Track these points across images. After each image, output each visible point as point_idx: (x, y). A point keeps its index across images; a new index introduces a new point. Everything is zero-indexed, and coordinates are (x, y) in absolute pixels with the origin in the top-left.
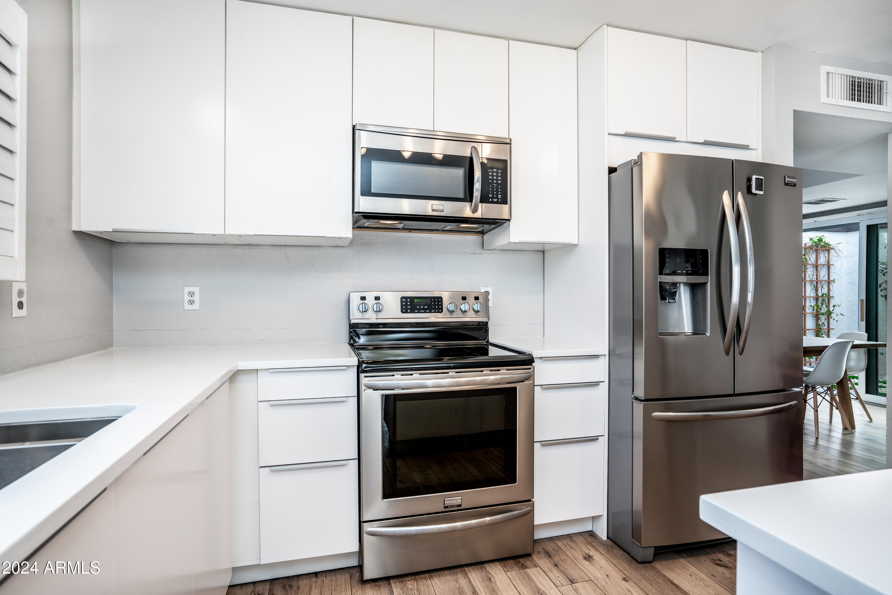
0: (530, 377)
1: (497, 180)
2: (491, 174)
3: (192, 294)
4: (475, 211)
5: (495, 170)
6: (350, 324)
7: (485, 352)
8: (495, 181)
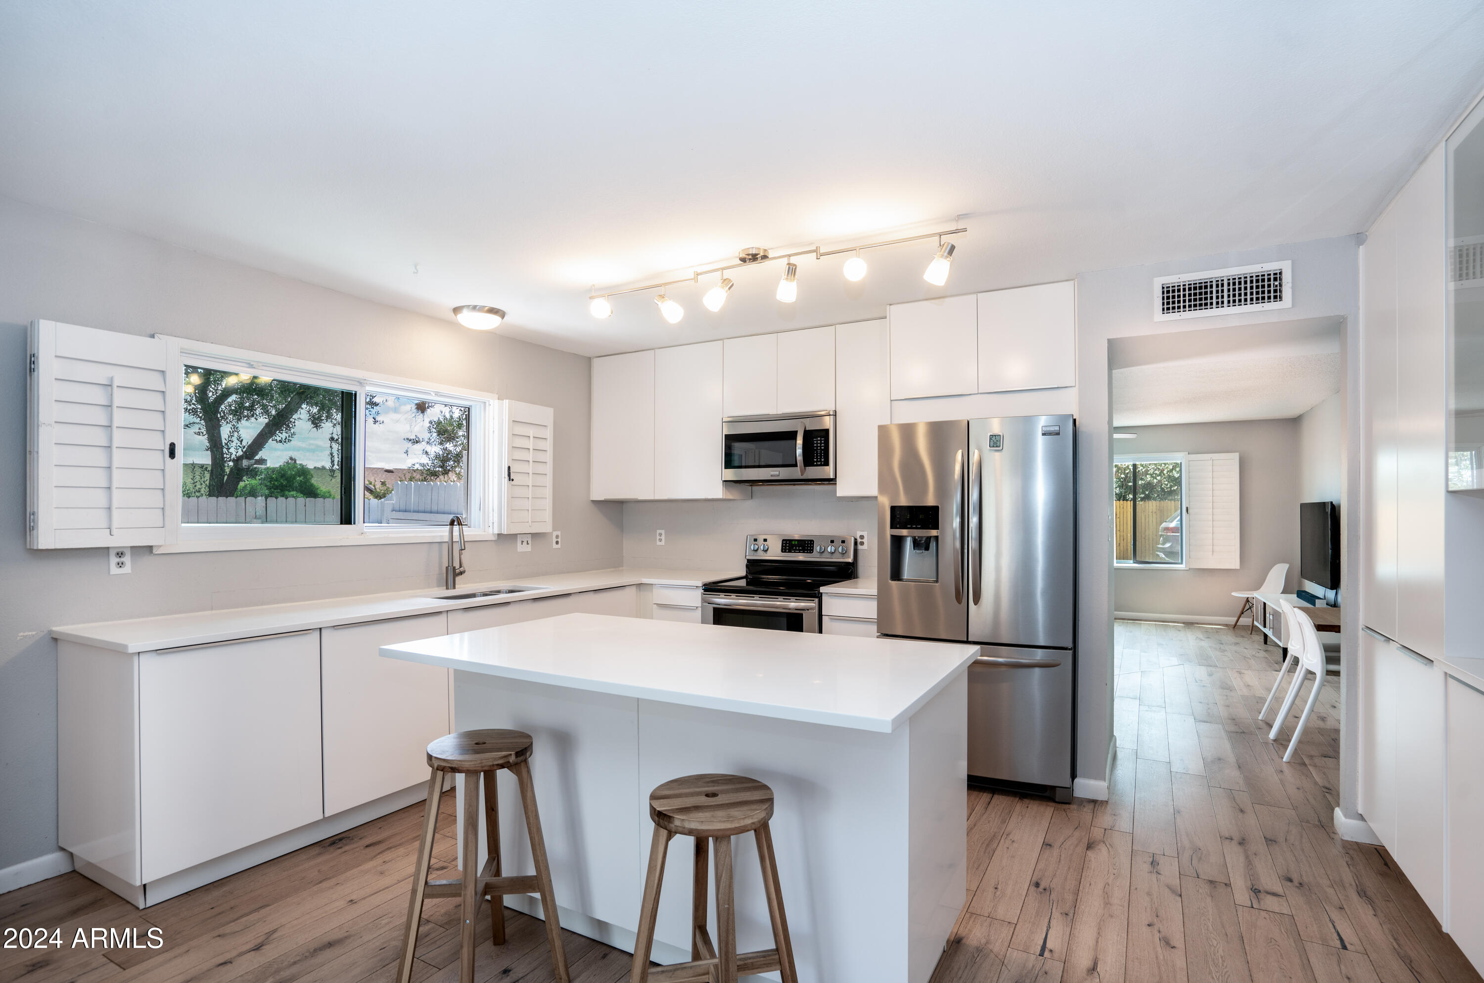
0: (815, 607)
1: (821, 447)
2: (815, 442)
3: (660, 535)
4: (799, 472)
5: (819, 439)
6: (747, 560)
8: (819, 448)
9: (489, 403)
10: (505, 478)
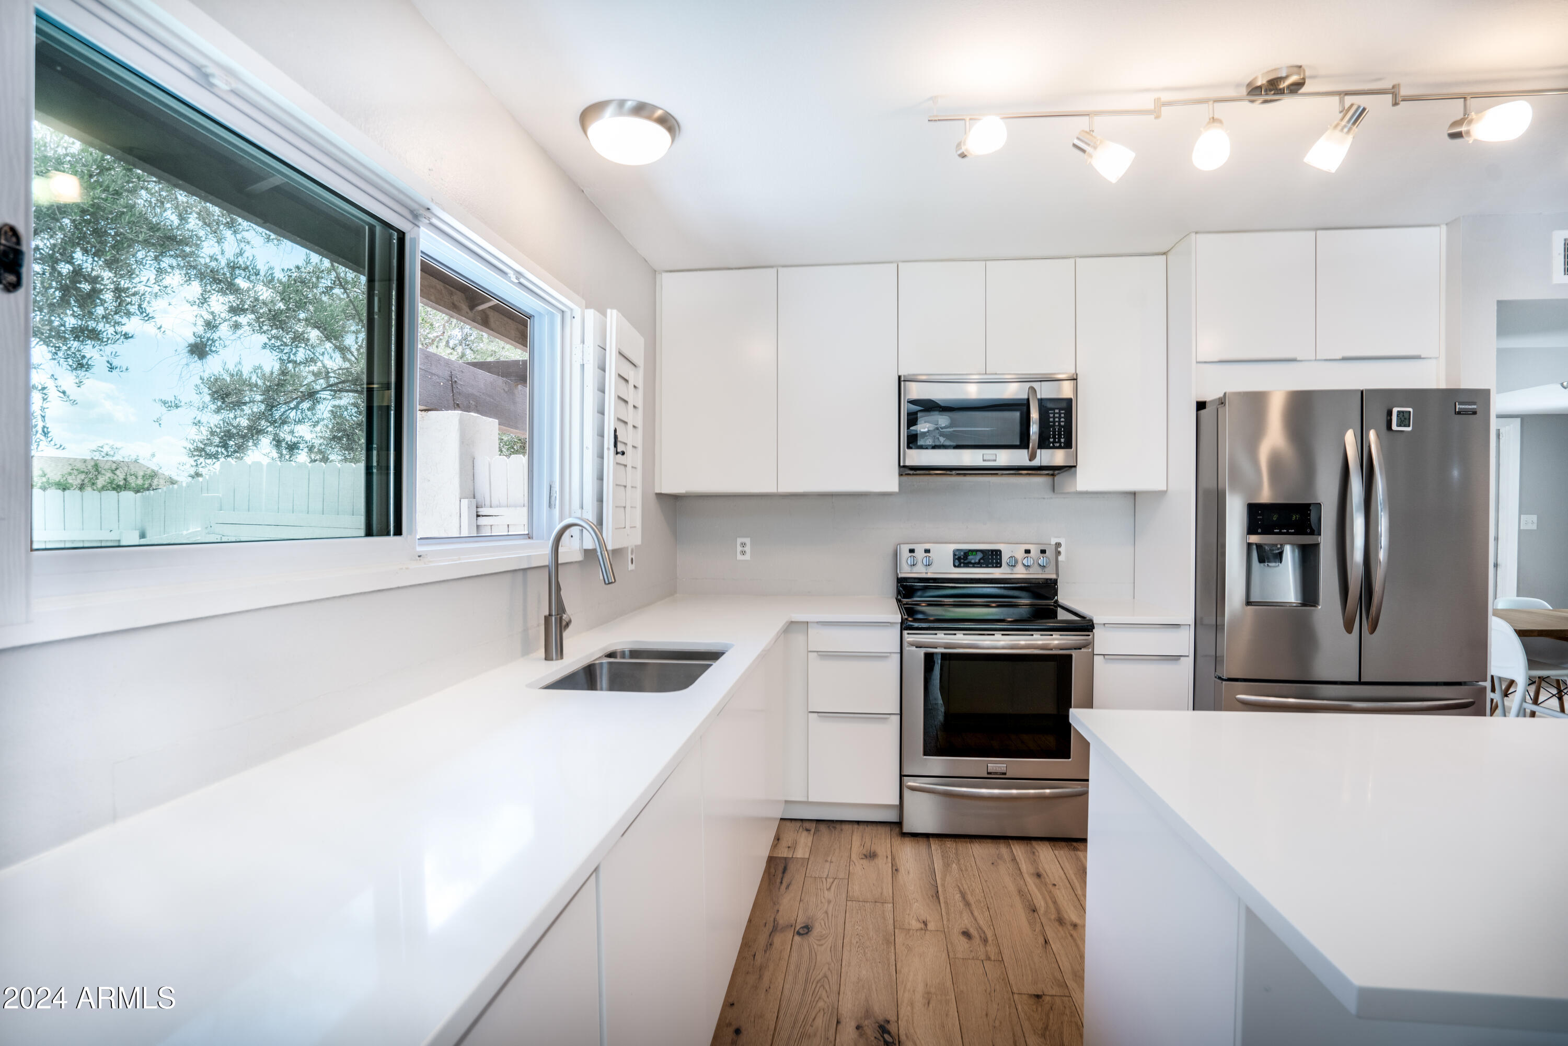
0: (1089, 644)
1: (1060, 422)
2: (1051, 415)
3: (743, 545)
4: (1032, 457)
5: (1057, 411)
6: (898, 579)
7: (1054, 615)
8: (1057, 424)
9: (571, 314)
10: (608, 449)
